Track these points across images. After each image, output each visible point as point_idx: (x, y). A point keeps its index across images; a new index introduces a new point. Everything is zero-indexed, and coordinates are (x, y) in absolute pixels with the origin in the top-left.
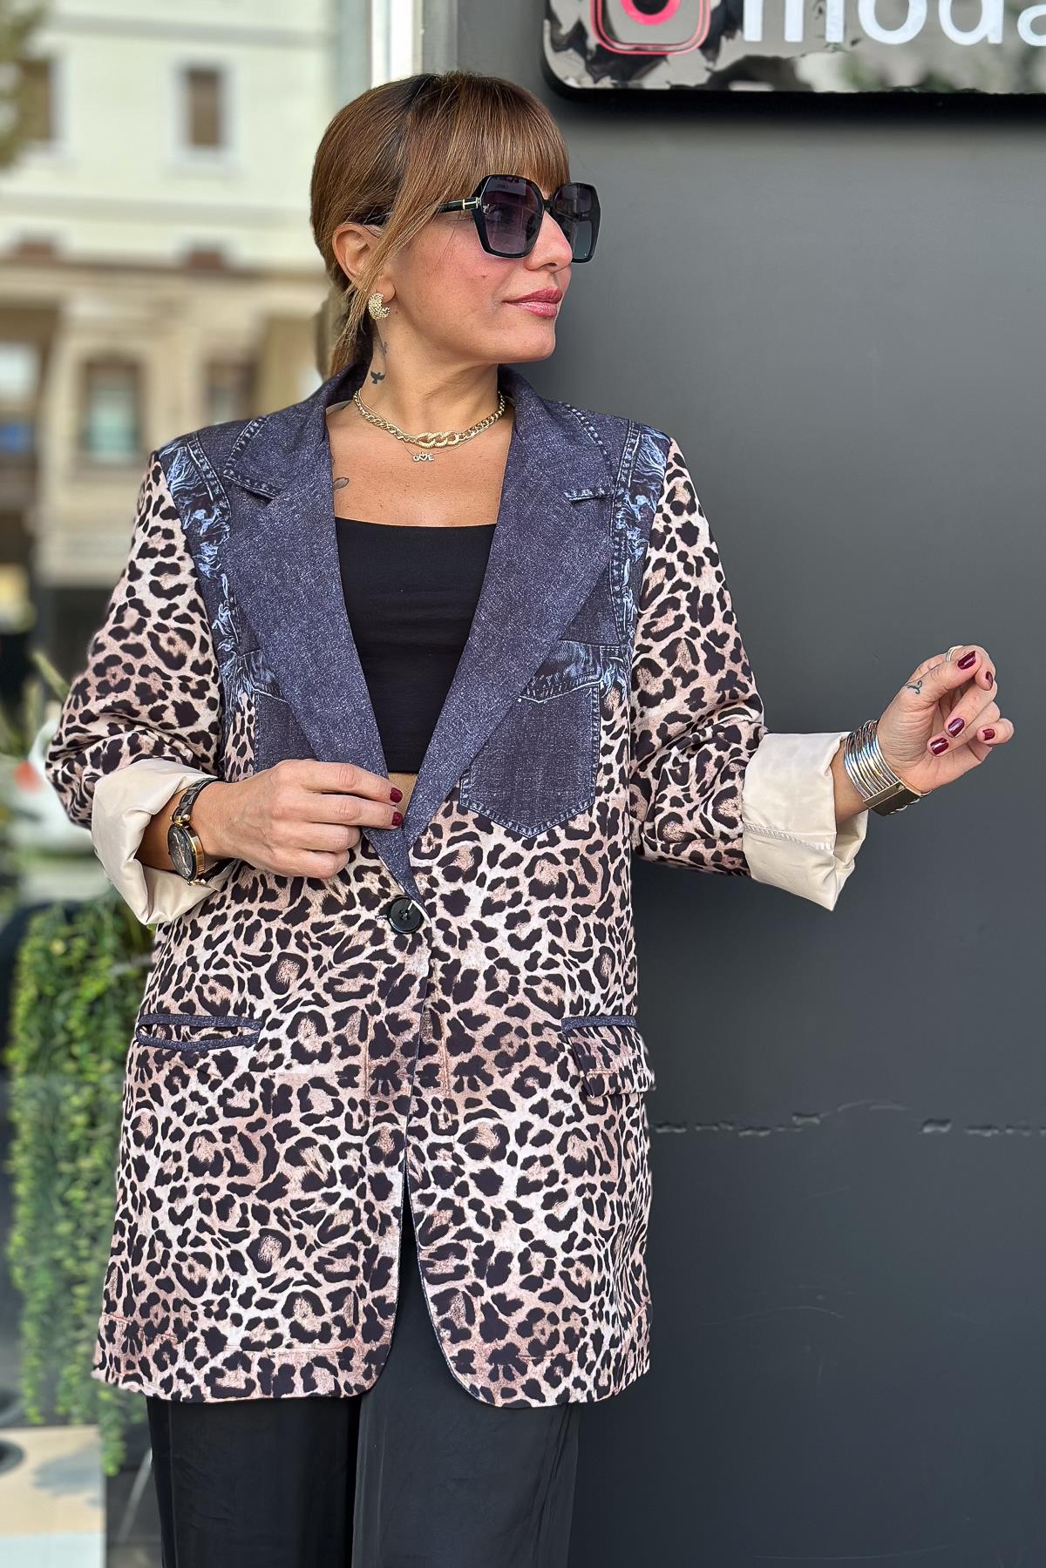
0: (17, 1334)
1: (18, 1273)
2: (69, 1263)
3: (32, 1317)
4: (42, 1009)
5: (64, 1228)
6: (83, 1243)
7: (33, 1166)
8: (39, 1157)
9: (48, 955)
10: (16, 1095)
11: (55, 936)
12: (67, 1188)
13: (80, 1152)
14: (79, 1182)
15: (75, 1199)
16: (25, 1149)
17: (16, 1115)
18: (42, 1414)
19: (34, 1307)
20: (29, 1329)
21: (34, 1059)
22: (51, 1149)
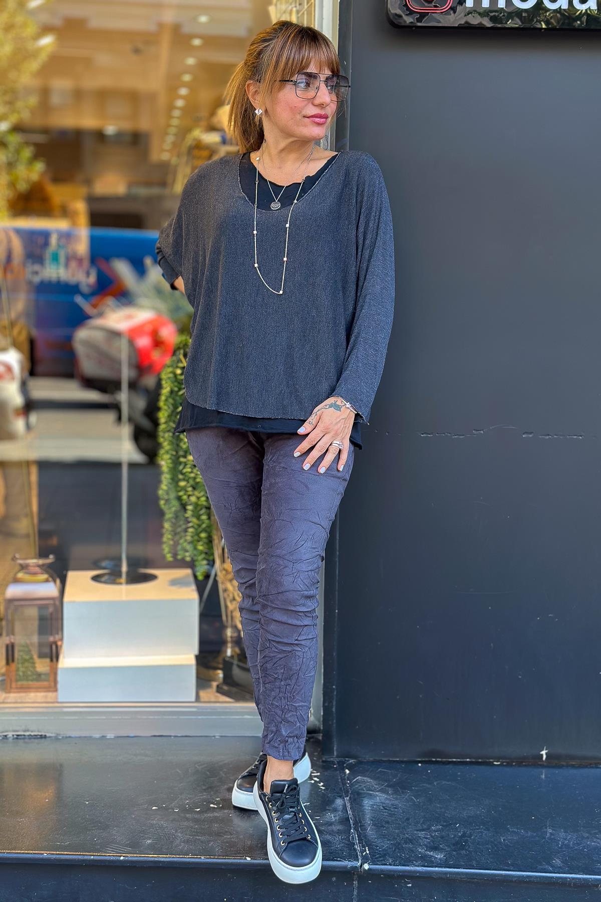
0: (162, 527)
1: (162, 502)
2: (185, 497)
3: (169, 520)
4: (173, 396)
5: (182, 484)
6: (190, 489)
7: (170, 458)
8: (172, 455)
9: (175, 375)
10: (162, 431)
11: (177, 367)
12: (183, 469)
13: (188, 454)
14: (188, 466)
15: (187, 472)
16: (167, 452)
17: (161, 440)
18: (172, 557)
19: (169, 515)
20: (167, 525)
21: (169, 416)
22: (177, 452)
